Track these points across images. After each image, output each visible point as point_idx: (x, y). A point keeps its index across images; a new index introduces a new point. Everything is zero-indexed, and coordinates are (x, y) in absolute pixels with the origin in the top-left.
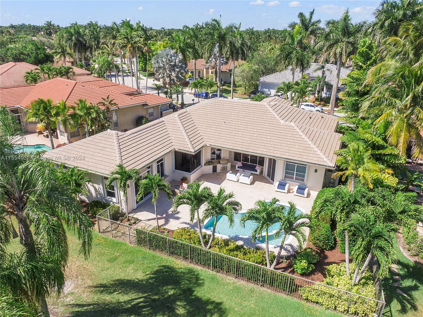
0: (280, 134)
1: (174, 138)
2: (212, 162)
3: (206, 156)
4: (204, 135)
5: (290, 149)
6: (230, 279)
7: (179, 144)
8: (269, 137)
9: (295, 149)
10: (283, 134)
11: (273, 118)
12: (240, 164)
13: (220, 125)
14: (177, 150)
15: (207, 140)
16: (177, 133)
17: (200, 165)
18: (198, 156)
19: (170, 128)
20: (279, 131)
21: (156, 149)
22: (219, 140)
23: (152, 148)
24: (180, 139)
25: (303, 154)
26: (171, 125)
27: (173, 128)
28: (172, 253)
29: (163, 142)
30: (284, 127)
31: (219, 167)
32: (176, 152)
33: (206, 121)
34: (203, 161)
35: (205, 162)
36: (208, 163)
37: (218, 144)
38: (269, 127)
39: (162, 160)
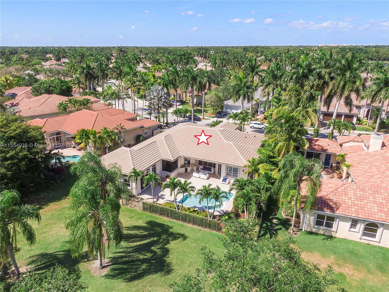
0: (223, 149)
1: (162, 152)
2: (184, 166)
3: (181, 162)
4: (180, 149)
5: (228, 158)
6: (190, 225)
7: (165, 156)
8: (217, 151)
9: (230, 158)
10: (225, 149)
11: (220, 139)
12: (201, 167)
13: (189, 143)
14: (164, 159)
15: (181, 153)
16: (164, 149)
17: (177, 168)
18: (176, 162)
19: (159, 145)
20: (223, 147)
21: (152, 159)
22: (188, 152)
23: (149, 158)
24: (165, 153)
25: (235, 161)
26: (160, 144)
27: (161, 145)
28: (161, 214)
29: (155, 154)
30: (226, 145)
31: (189, 169)
32: (163, 160)
33: (181, 140)
34: (179, 165)
35: (180, 166)
36: (182, 167)
37: (188, 155)
38: (218, 145)
39: (155, 165)
